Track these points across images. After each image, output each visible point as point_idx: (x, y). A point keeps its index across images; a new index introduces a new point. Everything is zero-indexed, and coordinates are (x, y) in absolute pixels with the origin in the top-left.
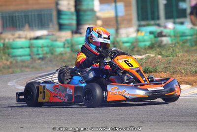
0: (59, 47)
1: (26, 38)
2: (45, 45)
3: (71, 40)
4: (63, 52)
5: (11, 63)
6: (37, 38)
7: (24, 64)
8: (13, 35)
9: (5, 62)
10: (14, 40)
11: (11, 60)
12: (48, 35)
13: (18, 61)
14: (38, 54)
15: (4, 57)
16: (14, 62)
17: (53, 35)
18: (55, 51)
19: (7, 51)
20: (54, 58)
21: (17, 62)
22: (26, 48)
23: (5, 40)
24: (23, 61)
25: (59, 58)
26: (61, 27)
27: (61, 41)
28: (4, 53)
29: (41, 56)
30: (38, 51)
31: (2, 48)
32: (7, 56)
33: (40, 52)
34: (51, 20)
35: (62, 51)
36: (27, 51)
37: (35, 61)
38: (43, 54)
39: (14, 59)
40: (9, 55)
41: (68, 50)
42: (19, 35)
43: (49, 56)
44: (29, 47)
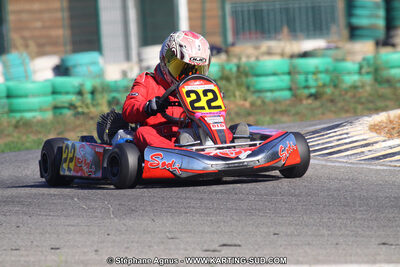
0: (349, 73)
1: (282, 55)
2: (322, 68)
3: (375, 58)
4: (359, 84)
5: (252, 104)
6: (305, 55)
7: (278, 107)
8: (257, 48)
9: (242, 102)
10: (257, 58)
11: (252, 98)
12: (328, 49)
13: (267, 100)
14: (307, 87)
15: (237, 93)
16: (259, 102)
17: (337, 48)
18: (342, 81)
19: (244, 80)
20: (340, 95)
21: (264, 102)
22: (284, 74)
23: (240, 59)
24: (276, 101)
25: (350, 94)
26: (354, 32)
27: (354, 62)
28: (239, 85)
29: (313, 91)
30: (307, 80)
31: (234, 75)
32: (244, 89)
33: (312, 82)
34: (333, 20)
35: (355, 81)
36: (285, 80)
37: (301, 100)
38: (318, 87)
39: (259, 97)
40: (248, 88)
41: (368, 79)
42: (269, 48)
43: (329, 91)
44: (289, 73)
